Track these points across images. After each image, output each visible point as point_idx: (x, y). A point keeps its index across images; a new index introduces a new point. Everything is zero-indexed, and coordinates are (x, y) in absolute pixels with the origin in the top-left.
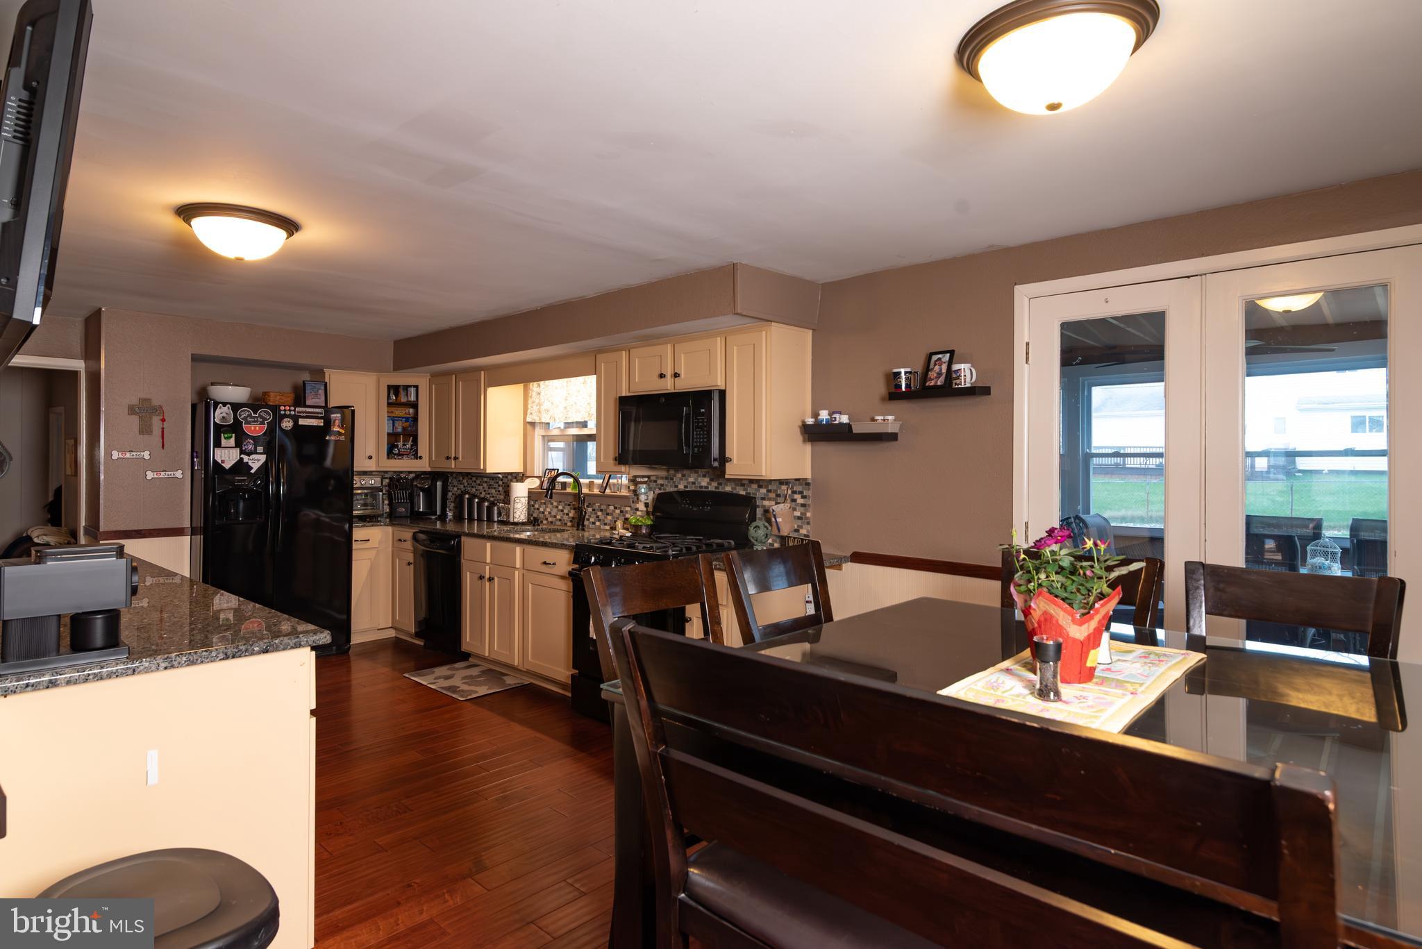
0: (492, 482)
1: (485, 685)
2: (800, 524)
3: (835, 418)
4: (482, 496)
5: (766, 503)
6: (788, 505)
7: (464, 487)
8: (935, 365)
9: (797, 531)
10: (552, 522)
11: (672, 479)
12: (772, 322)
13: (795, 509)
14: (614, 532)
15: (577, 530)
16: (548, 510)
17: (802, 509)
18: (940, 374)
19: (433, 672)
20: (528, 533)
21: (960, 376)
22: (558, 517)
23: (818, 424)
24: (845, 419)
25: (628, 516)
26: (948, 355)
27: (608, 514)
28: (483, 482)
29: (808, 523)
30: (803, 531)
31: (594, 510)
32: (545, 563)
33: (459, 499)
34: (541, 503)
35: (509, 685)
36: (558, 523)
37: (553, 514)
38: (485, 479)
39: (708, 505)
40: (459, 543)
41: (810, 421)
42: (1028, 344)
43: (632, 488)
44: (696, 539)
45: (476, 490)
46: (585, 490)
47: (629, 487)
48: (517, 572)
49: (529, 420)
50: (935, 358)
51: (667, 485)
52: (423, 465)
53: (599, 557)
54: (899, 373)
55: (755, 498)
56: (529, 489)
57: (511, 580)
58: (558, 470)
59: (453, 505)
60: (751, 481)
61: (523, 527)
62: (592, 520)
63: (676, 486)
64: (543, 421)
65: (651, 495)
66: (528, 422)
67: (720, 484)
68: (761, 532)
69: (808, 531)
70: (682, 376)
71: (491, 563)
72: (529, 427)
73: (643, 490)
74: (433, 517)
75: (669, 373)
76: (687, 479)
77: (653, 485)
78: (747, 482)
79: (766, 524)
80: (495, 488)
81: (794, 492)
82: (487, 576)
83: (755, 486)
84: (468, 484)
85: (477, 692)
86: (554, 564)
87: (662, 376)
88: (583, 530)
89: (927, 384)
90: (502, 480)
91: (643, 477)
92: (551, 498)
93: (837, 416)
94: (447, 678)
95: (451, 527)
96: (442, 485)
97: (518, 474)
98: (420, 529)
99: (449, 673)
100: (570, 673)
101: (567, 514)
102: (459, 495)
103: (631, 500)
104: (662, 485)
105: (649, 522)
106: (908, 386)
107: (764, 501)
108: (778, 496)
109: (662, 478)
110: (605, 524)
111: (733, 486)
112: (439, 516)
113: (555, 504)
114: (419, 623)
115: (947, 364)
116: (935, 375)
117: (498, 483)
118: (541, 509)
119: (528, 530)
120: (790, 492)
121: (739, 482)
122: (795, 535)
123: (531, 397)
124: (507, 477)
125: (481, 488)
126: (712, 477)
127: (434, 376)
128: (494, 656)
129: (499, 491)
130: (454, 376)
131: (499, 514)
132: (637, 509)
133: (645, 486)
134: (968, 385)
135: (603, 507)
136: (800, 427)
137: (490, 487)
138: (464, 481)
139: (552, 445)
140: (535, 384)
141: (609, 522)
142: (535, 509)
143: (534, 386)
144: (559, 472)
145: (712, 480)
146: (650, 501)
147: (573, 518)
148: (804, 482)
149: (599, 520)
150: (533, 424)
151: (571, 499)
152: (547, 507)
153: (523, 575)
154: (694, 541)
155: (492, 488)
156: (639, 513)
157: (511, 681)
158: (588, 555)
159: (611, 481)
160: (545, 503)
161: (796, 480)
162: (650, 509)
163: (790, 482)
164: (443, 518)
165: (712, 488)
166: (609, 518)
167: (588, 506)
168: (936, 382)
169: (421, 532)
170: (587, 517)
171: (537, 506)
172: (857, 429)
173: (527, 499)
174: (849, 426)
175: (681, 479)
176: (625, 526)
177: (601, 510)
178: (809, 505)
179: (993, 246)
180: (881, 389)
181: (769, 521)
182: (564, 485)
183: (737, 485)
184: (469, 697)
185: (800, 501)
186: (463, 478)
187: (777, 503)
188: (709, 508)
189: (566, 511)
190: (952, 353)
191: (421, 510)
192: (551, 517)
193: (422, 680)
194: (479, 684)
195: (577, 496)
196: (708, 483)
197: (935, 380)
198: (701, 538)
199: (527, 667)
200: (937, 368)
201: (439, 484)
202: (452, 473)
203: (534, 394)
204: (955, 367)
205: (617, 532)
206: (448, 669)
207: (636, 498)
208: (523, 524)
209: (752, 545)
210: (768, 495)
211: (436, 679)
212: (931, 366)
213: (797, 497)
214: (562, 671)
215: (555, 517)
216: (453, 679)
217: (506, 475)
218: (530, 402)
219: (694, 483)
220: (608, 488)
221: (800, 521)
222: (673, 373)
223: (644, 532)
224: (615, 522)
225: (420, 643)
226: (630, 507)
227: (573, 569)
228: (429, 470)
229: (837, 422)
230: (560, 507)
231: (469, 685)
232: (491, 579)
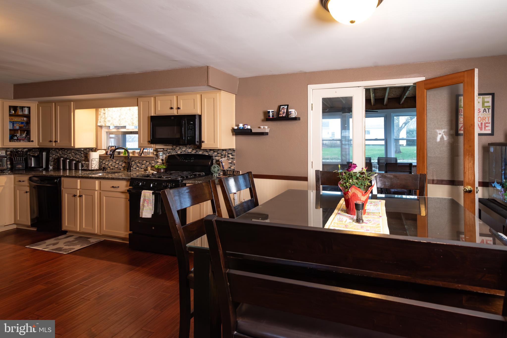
0: (77, 152)
1: (78, 244)
2: (231, 165)
3: (245, 127)
4: (71, 158)
5: (217, 158)
6: (226, 158)
7: (60, 154)
8: (282, 109)
9: (230, 168)
10: (112, 169)
11: (175, 149)
12: (221, 90)
13: (229, 160)
14: (147, 172)
15: (127, 171)
16: (110, 163)
17: (232, 160)
18: (284, 113)
19: (45, 243)
20: (100, 174)
21: (291, 113)
22: (116, 166)
23: (239, 129)
24: (249, 127)
25: (153, 165)
26: (286, 106)
27: (143, 164)
28: (72, 152)
29: (234, 165)
30: (232, 168)
31: (135, 163)
32: (113, 187)
33: (58, 160)
34: (106, 161)
35: (93, 242)
36: (117, 169)
37: (113, 165)
38: (73, 151)
39: (192, 160)
40: (60, 181)
41: (236, 128)
42: (312, 104)
43: (155, 153)
44: (188, 173)
45: (68, 156)
46: (131, 155)
47: (153, 153)
48: (96, 192)
49: (99, 124)
50: (282, 107)
51: (172, 152)
52: (35, 144)
53: (143, 183)
54: (269, 112)
55: (213, 156)
56: (99, 155)
57: (93, 196)
58: (115, 146)
59: (52, 163)
60: (211, 150)
61: (97, 172)
62: (134, 167)
63: (177, 152)
64: (107, 125)
65: (164, 156)
66: (98, 126)
67: (197, 151)
68: (216, 169)
69: (234, 168)
70: (181, 108)
71: (81, 189)
72: (99, 128)
73: (161, 154)
74: (41, 169)
75: (175, 107)
76: (182, 149)
77: (165, 152)
78: (209, 150)
79: (218, 166)
80: (79, 155)
81: (228, 154)
82: (78, 194)
83: (212, 152)
84: (62, 153)
85: (74, 249)
86: (118, 187)
87: (172, 108)
88: (130, 171)
89: (279, 116)
90: (83, 151)
91: (161, 149)
92: (113, 158)
93: (246, 126)
94: (54, 244)
95: (52, 173)
96: (46, 154)
97: (93, 148)
98: (34, 175)
99: (55, 242)
100: (128, 233)
101: (121, 165)
102: (57, 158)
103: (155, 158)
104: (170, 152)
105: (165, 167)
106: (273, 116)
107: (216, 157)
108: (222, 155)
109: (170, 149)
110: (142, 169)
111: (203, 152)
112: (44, 168)
113: (114, 161)
114: (32, 220)
115: (286, 109)
116: (282, 113)
117: (81, 152)
118: (106, 164)
119: (100, 173)
120: (227, 153)
121: (206, 150)
122: (229, 169)
123: (100, 115)
124: (86, 150)
125: (70, 155)
126: (193, 149)
127: (40, 103)
128: (82, 231)
129: (82, 156)
130: (54, 104)
131: (82, 166)
132: (158, 162)
133: (162, 152)
134: (294, 117)
135: (140, 162)
136: (232, 130)
137: (76, 154)
138: (60, 152)
139: (111, 136)
140: (102, 109)
141: (143, 168)
142: (103, 163)
143: (101, 111)
144: (116, 148)
145: (193, 150)
146: (164, 158)
147: (124, 167)
148: (233, 150)
149: (138, 167)
150: (101, 127)
151: (123, 159)
152: (110, 162)
153: (100, 193)
154: (187, 173)
155: (77, 155)
156: (158, 163)
157: (93, 241)
158: (138, 182)
159: (144, 151)
160: (108, 161)
161: (229, 149)
162: (164, 162)
163: (227, 150)
164: (47, 169)
165: (194, 152)
166: (144, 166)
167: (132, 162)
168: (283, 115)
169: (34, 176)
170: (132, 166)
171: (104, 162)
172: (253, 131)
173: (99, 159)
174: (251, 130)
175: (179, 149)
176: (152, 169)
177: (139, 163)
178: (234, 158)
179: (301, 71)
180: (262, 117)
181: (219, 164)
182: (119, 153)
183: (204, 151)
184: (70, 252)
185: (231, 157)
186: (59, 151)
187: (221, 158)
188: (193, 160)
189: (120, 164)
190: (288, 105)
191: (33, 166)
192: (112, 166)
193: (39, 248)
194: (75, 244)
195: (128, 158)
196: (191, 151)
197: (282, 115)
198: (190, 172)
199: (103, 233)
200: (283, 110)
201: (44, 154)
202: (52, 149)
203: (102, 114)
204: (290, 110)
205: (148, 172)
206: (54, 240)
207: (157, 157)
208: (97, 170)
209: (212, 174)
210: (218, 155)
211: (47, 246)
212: (281, 110)
213: (230, 155)
214: (123, 232)
215: (114, 166)
216: (58, 244)
217: (86, 149)
218: (99, 117)
219: (185, 151)
220: (142, 154)
221: (231, 164)
222: (177, 107)
223: (162, 171)
224: (147, 167)
225: (35, 229)
226: (154, 161)
227: (129, 189)
228: (38, 147)
229: (246, 128)
230: (117, 162)
231: (69, 246)
232: (80, 196)
